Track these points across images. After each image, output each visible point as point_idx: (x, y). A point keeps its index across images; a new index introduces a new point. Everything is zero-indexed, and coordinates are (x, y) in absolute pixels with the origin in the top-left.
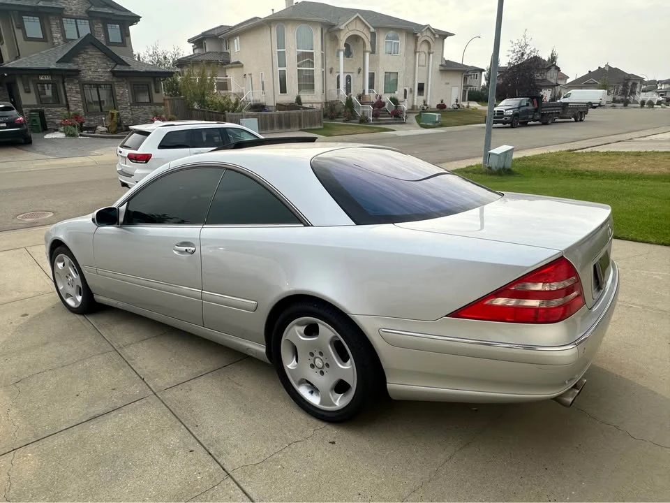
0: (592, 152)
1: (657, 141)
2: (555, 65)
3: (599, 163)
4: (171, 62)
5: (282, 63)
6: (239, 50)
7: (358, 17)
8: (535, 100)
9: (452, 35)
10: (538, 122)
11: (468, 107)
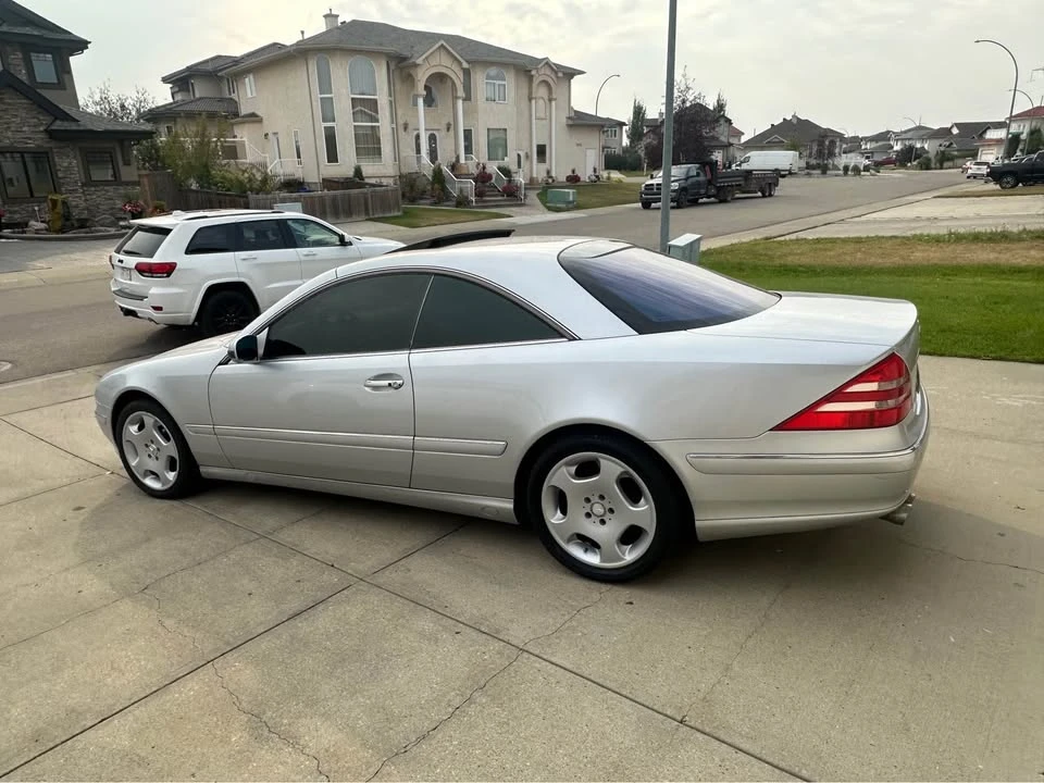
0: (797, 240)
1: (875, 221)
2: (723, 116)
3: (812, 254)
4: (134, 113)
5: (328, 116)
6: (254, 95)
7: (442, 45)
8: (707, 168)
9: (583, 73)
10: (712, 199)
11: (609, 178)
